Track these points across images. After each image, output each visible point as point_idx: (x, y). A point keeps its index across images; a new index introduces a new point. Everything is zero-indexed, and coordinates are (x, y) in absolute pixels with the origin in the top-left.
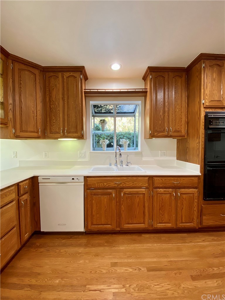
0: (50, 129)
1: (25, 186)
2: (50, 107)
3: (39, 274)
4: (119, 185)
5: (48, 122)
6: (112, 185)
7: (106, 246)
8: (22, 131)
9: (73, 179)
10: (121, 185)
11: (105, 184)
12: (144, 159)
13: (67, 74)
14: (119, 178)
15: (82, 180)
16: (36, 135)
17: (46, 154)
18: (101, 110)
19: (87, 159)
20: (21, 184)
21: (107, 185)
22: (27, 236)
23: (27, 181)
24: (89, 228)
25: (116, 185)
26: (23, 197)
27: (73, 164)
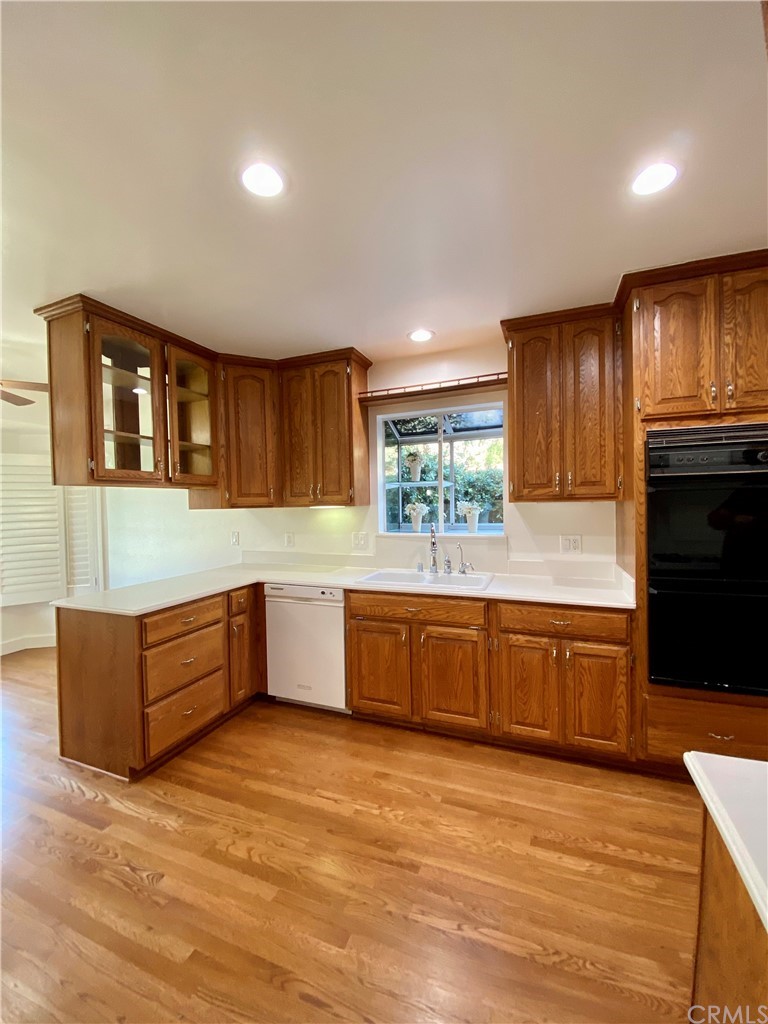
0: (292, 486)
1: (241, 599)
2: (291, 441)
3: (249, 756)
4: (415, 615)
5: (288, 474)
6: (401, 612)
7: (380, 746)
8: (241, 494)
9: (323, 593)
10: (421, 616)
11: (386, 609)
12: (516, 557)
13: (320, 370)
14: (416, 599)
15: (340, 596)
16: (263, 500)
17: (289, 537)
18: (414, 427)
19: (370, 553)
20: (233, 594)
21: (390, 613)
22: (241, 694)
23: (245, 591)
24: (355, 703)
25: (409, 615)
26: (238, 618)
27: (341, 561)
